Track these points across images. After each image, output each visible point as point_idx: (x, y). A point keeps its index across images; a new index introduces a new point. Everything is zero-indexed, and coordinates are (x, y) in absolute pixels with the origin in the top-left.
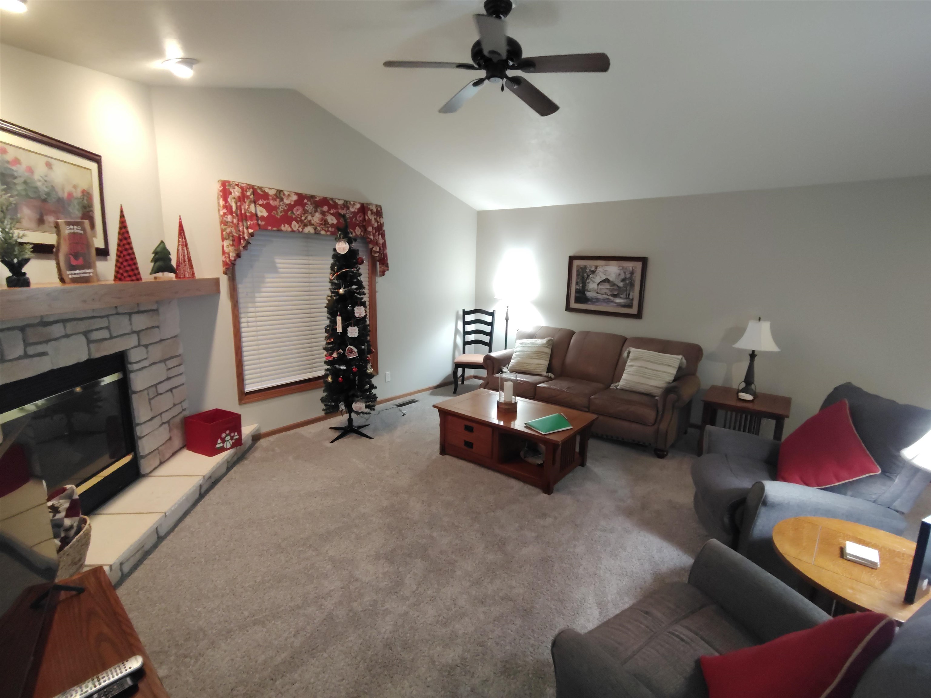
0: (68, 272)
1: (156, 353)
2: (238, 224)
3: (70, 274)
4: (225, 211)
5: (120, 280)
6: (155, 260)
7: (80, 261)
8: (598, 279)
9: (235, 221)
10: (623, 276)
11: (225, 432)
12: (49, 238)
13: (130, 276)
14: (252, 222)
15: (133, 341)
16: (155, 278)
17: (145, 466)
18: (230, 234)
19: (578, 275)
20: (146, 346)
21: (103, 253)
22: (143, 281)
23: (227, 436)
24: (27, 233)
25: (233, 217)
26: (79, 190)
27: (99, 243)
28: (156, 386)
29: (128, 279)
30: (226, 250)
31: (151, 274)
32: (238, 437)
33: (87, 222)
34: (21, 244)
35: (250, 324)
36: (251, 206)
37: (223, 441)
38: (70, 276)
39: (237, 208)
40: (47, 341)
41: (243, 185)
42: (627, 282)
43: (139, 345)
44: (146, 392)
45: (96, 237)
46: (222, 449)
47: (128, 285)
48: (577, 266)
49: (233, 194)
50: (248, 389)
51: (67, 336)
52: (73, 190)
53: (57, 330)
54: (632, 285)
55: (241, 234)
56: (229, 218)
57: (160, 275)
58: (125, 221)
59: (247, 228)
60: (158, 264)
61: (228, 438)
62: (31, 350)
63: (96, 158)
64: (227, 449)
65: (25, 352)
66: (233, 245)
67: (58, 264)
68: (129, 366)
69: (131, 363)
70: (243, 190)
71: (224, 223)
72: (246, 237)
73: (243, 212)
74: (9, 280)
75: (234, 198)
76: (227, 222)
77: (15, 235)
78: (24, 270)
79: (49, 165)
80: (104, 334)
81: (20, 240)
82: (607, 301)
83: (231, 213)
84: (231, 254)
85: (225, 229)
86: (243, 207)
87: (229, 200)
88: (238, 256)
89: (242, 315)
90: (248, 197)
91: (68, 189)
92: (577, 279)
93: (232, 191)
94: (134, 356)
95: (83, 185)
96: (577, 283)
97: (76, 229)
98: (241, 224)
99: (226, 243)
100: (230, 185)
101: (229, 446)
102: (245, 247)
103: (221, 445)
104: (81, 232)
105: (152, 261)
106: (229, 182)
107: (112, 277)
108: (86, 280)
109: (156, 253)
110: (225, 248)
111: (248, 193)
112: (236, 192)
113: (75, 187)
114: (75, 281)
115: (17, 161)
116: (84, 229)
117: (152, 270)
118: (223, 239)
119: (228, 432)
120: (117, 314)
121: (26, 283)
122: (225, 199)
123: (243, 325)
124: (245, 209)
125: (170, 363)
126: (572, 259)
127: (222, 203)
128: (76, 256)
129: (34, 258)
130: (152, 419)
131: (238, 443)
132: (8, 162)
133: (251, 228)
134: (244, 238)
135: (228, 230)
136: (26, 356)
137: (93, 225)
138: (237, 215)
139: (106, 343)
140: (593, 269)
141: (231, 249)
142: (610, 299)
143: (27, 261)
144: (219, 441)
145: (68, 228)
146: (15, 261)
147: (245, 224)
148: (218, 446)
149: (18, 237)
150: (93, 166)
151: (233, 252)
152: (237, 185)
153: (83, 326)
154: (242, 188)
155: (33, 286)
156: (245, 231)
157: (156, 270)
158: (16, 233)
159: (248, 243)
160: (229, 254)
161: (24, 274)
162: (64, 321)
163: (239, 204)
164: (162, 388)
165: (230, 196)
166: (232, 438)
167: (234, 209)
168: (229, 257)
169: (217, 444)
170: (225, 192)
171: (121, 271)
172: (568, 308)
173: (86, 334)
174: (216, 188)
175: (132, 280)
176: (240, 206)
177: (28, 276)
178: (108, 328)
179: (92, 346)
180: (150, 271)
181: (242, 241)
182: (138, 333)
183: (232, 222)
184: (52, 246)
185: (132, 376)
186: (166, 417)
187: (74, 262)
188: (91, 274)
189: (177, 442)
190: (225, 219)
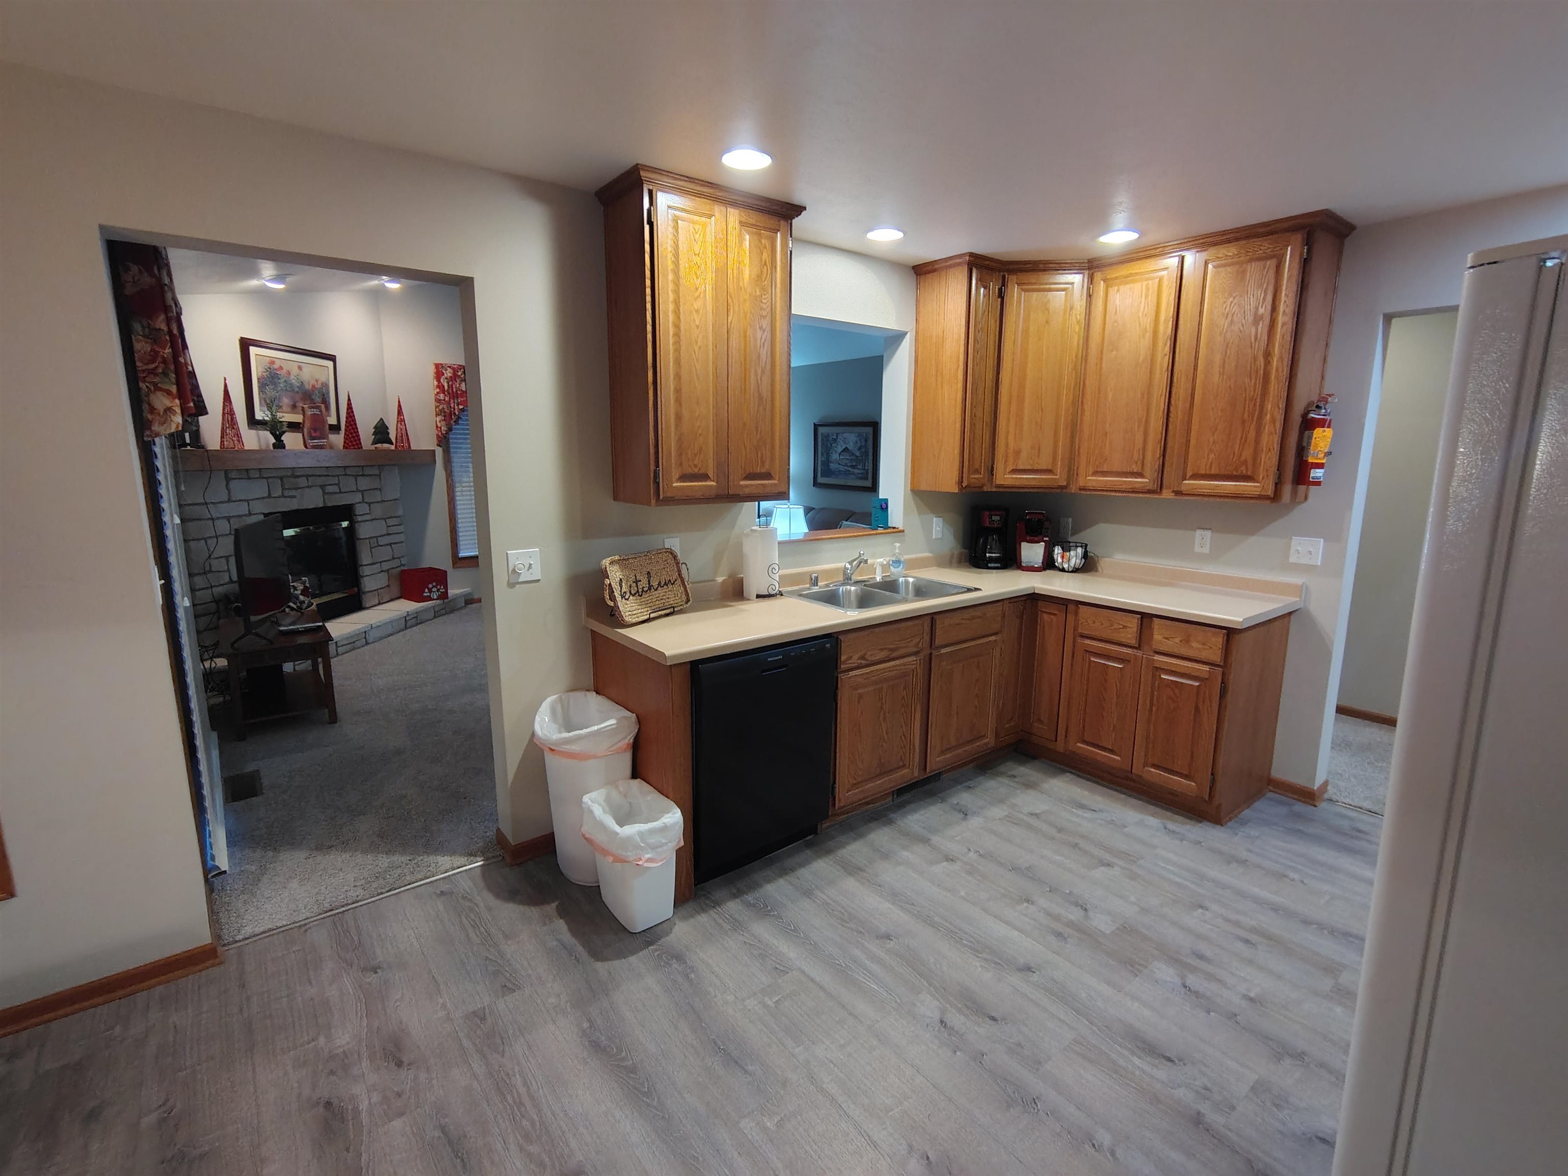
0: (310, 441)
1: (378, 510)
2: (450, 401)
3: (311, 443)
4: (438, 390)
5: (347, 448)
6: (375, 434)
7: (318, 434)
8: (840, 449)
9: (447, 399)
10: (859, 445)
11: (432, 584)
12: (297, 418)
13: (353, 445)
14: (462, 399)
15: (358, 498)
16: (376, 448)
17: (368, 600)
18: (442, 411)
19: (823, 444)
20: (369, 504)
21: (335, 428)
22: (364, 448)
23: (433, 587)
24: (284, 414)
25: (445, 395)
26: (320, 382)
27: (332, 420)
28: (377, 537)
29: (352, 447)
30: (439, 425)
31: (372, 444)
32: (444, 590)
33: (323, 406)
34: (281, 422)
35: (464, 493)
36: (461, 385)
37: (430, 591)
38: (311, 444)
39: (449, 387)
40: (297, 489)
41: (454, 366)
42: (863, 450)
43: (363, 502)
44: (368, 540)
45: (329, 416)
46: (429, 599)
47: (352, 452)
48: (822, 434)
49: (445, 375)
50: (461, 555)
51: (309, 487)
52: (316, 383)
53: (303, 482)
54: (867, 453)
55: (452, 410)
56: (442, 396)
57: (379, 445)
58: (351, 404)
59: (458, 405)
60: (379, 436)
61: (435, 590)
62: (286, 493)
63: (332, 358)
64: (434, 599)
65: (283, 493)
66: (445, 420)
67: (303, 435)
68: (355, 517)
69: (356, 515)
70: (455, 371)
71: (438, 401)
72: (457, 413)
73: (454, 390)
74: (274, 444)
75: (446, 378)
76: (440, 400)
77: (278, 417)
78: (283, 438)
79: (300, 368)
80: (336, 489)
81: (280, 420)
82: (847, 473)
83: (443, 391)
84: (443, 428)
85: (438, 406)
86: (454, 386)
87: (442, 380)
88: (450, 429)
89: (457, 485)
90: (459, 376)
91: (313, 382)
92: (822, 448)
93: (444, 372)
94: (360, 509)
95: (323, 379)
96: (822, 454)
97: (316, 411)
98: (452, 401)
99: (438, 419)
100: (443, 367)
101: (435, 597)
102: (456, 422)
103: (428, 594)
104: (319, 413)
105: (373, 435)
106: (441, 364)
107: (342, 447)
108: (321, 447)
109: (375, 427)
110: (438, 423)
111: (459, 373)
112: (448, 373)
113: (317, 381)
114: (314, 447)
115: (281, 368)
116: (321, 411)
117: (373, 442)
118: (437, 415)
119: (434, 584)
120: (346, 475)
121: (283, 447)
122: (438, 380)
123: (458, 494)
124: (456, 388)
125: (391, 522)
126: (816, 426)
127: (436, 383)
128: (315, 430)
129: (288, 431)
130: (372, 564)
131: (444, 596)
132: (276, 369)
133: (461, 405)
134: (455, 413)
135: (441, 407)
136: (283, 496)
137: (328, 408)
138: (449, 393)
139: (337, 496)
140: (835, 437)
141: (443, 423)
142: (849, 471)
143: (284, 432)
144: (426, 590)
145: (310, 410)
146: (278, 433)
147: (456, 401)
148: (425, 594)
149: (280, 418)
150: (330, 364)
151: (444, 426)
152: (449, 367)
153: (320, 481)
154: (453, 369)
155: (287, 448)
156: (456, 407)
157: (375, 442)
158: (279, 415)
159: (459, 418)
160: (441, 428)
161: (283, 441)
162: (307, 476)
163: (450, 383)
164: (382, 541)
165: (443, 377)
166: (438, 590)
167: (446, 388)
168: (441, 431)
169: (424, 592)
170: (439, 374)
171: (347, 442)
172: (815, 484)
173: (323, 487)
174: (432, 370)
175: (355, 448)
176: (452, 385)
177: (284, 442)
178: (338, 484)
179: (326, 497)
180: (371, 442)
181: (453, 417)
182: (362, 492)
183: (444, 400)
184: (299, 423)
185: (357, 525)
186: (386, 566)
187: (314, 435)
188: (325, 443)
189: (395, 590)
190: (438, 397)
